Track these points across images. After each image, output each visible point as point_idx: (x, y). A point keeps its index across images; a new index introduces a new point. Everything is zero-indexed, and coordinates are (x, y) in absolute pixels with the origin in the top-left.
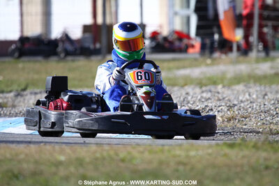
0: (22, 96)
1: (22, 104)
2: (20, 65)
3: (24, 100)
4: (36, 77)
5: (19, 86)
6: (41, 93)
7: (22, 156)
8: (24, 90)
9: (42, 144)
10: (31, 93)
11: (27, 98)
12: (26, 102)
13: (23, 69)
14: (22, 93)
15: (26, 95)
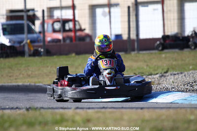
0: (165, 76)
1: (165, 82)
2: (163, 56)
3: (166, 79)
4: (174, 63)
5: (163, 69)
6: (178, 74)
7: (164, 117)
8: (166, 72)
9: (179, 109)
10: (171, 75)
11: (168, 78)
12: (168, 80)
13: (165, 58)
14: (165, 74)
15: (168, 76)
